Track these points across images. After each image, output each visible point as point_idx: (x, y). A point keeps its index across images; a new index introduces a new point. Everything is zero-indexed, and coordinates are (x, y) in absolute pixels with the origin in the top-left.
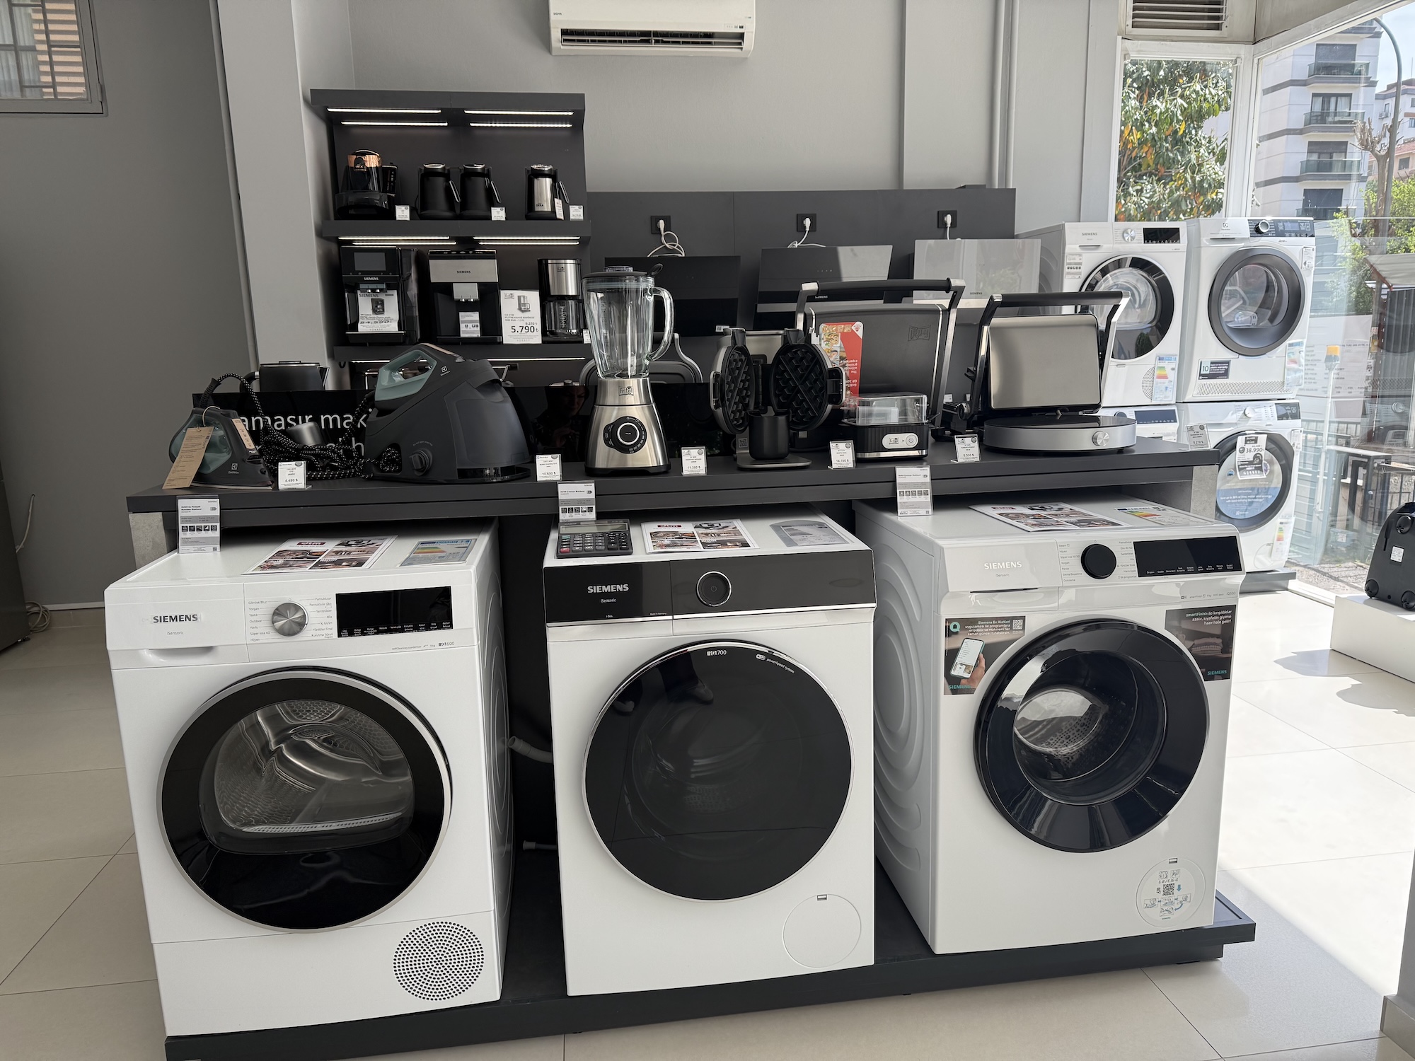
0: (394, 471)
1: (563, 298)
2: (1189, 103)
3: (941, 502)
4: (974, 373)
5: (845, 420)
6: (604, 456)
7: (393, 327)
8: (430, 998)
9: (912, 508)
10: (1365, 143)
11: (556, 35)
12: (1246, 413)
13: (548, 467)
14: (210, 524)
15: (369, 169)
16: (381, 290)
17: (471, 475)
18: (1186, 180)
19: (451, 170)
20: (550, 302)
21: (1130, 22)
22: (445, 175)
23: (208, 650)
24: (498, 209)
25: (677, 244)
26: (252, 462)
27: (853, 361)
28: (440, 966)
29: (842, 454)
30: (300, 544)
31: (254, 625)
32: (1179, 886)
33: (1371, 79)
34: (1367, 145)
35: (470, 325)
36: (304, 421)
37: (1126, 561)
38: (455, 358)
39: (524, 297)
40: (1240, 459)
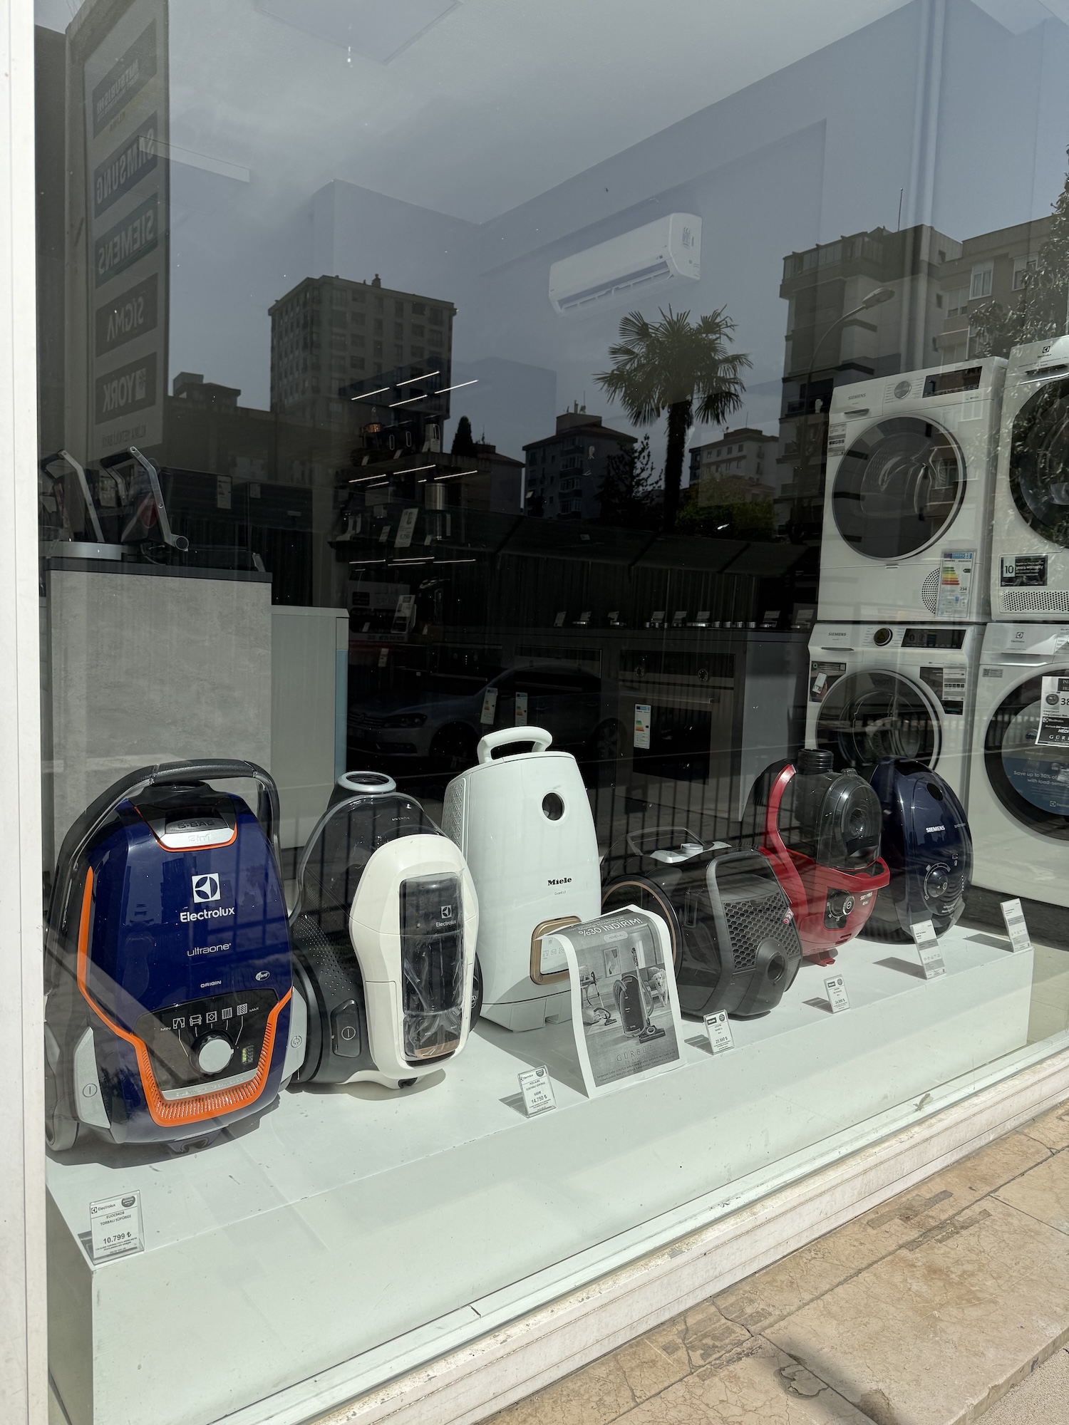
40: (1048, 713)
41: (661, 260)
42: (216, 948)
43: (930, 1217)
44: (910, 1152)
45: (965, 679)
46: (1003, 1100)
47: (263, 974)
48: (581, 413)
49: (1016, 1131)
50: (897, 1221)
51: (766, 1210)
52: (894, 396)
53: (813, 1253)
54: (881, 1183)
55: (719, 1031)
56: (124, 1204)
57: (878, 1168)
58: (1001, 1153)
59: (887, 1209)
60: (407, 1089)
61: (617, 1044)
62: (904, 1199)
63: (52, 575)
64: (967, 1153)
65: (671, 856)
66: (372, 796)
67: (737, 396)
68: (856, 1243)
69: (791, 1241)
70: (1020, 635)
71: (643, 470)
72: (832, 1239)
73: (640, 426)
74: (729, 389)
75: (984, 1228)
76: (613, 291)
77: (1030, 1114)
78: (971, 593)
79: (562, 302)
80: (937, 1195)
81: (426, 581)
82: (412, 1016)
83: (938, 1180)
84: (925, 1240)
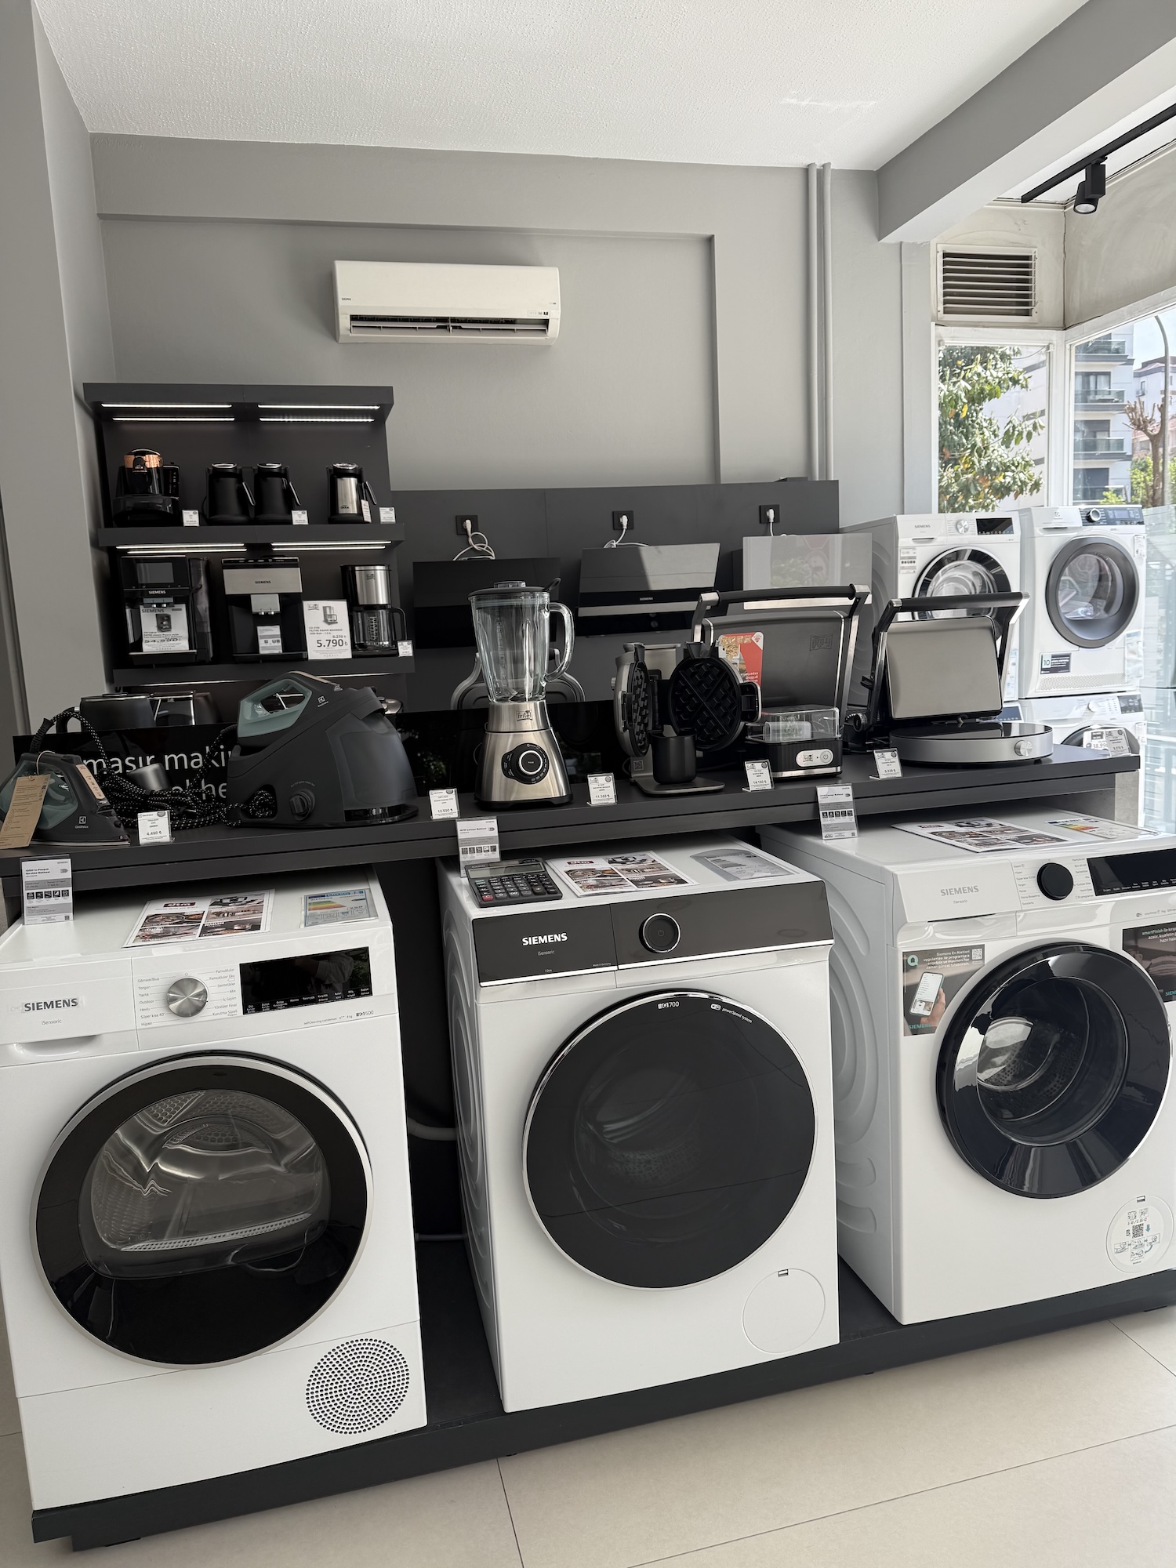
0: (268, 816)
1: (373, 608)
2: (973, 387)
3: (867, 822)
4: (872, 681)
5: (749, 737)
6: (502, 788)
7: (183, 646)
8: (348, 1431)
9: (837, 830)
10: (1137, 423)
11: (344, 322)
12: (1090, 707)
13: (443, 803)
14: (61, 889)
15: (150, 470)
16: (168, 604)
17: (358, 817)
18: (974, 464)
19: (243, 470)
20: (357, 612)
21: (941, 307)
22: (237, 475)
23: (89, 1039)
24: (300, 512)
25: (487, 546)
26: (103, 814)
27: (753, 674)
28: (360, 1392)
29: (758, 775)
30: (166, 906)
31: (145, 1006)
32: (1148, 1226)
33: (1128, 358)
34: (1140, 425)
35: (270, 641)
36: (145, 764)
37: (1082, 879)
38: (333, 686)
39: (330, 607)
52: (956, 530)
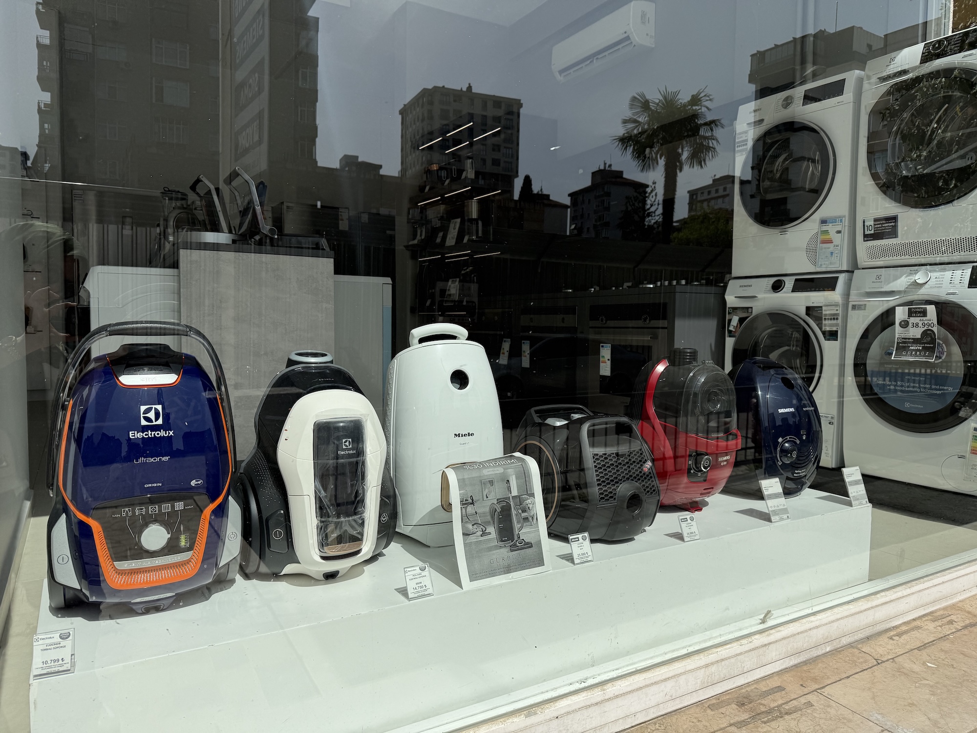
40: (901, 335)
41: (626, 35)
42: (158, 459)
43: (762, 704)
44: (750, 653)
45: (839, 314)
46: (838, 620)
47: (197, 481)
48: (609, 169)
49: (850, 645)
50: (734, 706)
51: (614, 688)
52: (782, 108)
53: (657, 725)
54: (722, 676)
55: (581, 548)
56: (61, 637)
57: (720, 664)
58: (834, 661)
59: (728, 697)
60: (330, 580)
61: (491, 551)
62: (744, 691)
63: (181, 252)
64: (805, 659)
65: (559, 421)
66: (313, 365)
67: (714, 149)
68: (695, 721)
69: (638, 715)
70: (879, 277)
71: (652, 205)
72: (676, 717)
73: (646, 172)
74: (708, 144)
75: (805, 714)
76: (595, 61)
77: (864, 633)
78: (842, 248)
79: (561, 72)
80: (772, 689)
81: (465, 268)
82: (323, 522)
83: (776, 678)
84: (753, 721)
